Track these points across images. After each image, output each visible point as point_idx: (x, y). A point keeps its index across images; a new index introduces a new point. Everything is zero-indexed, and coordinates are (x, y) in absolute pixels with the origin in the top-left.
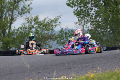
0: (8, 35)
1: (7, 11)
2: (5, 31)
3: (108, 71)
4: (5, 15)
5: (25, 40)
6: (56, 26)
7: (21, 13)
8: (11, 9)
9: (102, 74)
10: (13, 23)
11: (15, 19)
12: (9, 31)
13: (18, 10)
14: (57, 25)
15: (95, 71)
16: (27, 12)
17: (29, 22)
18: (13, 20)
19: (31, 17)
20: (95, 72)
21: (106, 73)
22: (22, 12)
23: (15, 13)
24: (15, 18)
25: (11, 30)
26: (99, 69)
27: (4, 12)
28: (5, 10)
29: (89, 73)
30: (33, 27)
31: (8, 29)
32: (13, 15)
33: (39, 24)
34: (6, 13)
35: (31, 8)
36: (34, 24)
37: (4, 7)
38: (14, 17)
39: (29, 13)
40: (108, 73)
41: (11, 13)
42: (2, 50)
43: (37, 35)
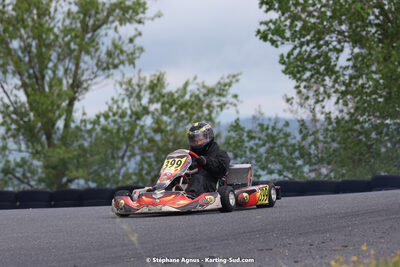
0: (63, 139)
1: (59, 59)
2: (54, 124)
3: (397, 259)
4: (54, 72)
5: (121, 154)
6: (222, 107)
7: (105, 65)
8: (72, 51)
10: (80, 97)
11: (85, 85)
12: (66, 126)
13: (97, 54)
14: (228, 106)
15: (355, 258)
16: (127, 63)
17: (134, 95)
18: (78, 87)
19: (140, 78)
20: (354, 262)
21: (391, 264)
22: (111, 61)
23: (86, 63)
24: (86, 81)
25: (73, 122)
26: (367, 251)
27: (50, 60)
28: (54, 56)
29: (333, 263)
30: (146, 111)
31: (64, 117)
32: (80, 72)
33: (167, 103)
34: (55, 66)
35: (138, 49)
36: (151, 101)
37: (49, 46)
38: (84, 78)
39: (133, 64)
40: (395, 264)
41: (72, 67)
42: (42, 186)
43: (158, 137)
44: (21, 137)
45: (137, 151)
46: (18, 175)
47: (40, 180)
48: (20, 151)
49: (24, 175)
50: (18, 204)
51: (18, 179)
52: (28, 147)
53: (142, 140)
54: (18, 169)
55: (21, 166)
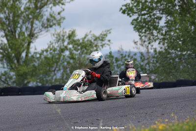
0: (25, 62)
1: (23, 23)
2: (20, 55)
3: (188, 120)
4: (21, 29)
5: (53, 69)
6: (102, 46)
7: (46, 25)
8: (30, 19)
9: (178, 125)
10: (34, 41)
11: (36, 35)
12: (27, 55)
13: (42, 20)
14: (106, 45)
15: (167, 120)
16: (57, 25)
18: (33, 36)
19: (63, 32)
20: (167, 122)
21: (185, 123)
22: (49, 23)
23: (36, 24)
25: (30, 53)
26: (174, 116)
27: (19, 23)
29: (157, 122)
30: (66, 48)
31: (25, 51)
32: (33, 29)
33: (76, 44)
34: (21, 26)
35: (62, 18)
37: (18, 16)
38: (35, 32)
39: (60, 25)
40: (187, 123)
41: (30, 26)
42: (15, 85)
43: (72, 61)
44: (4, 61)
45: (61, 68)
46: (3, 80)
47: (14, 82)
48: (4, 68)
49: (6, 80)
50: (3, 94)
51: (3, 81)
52: (8, 66)
53: (64, 62)
54: (3, 77)
55: (4, 75)
